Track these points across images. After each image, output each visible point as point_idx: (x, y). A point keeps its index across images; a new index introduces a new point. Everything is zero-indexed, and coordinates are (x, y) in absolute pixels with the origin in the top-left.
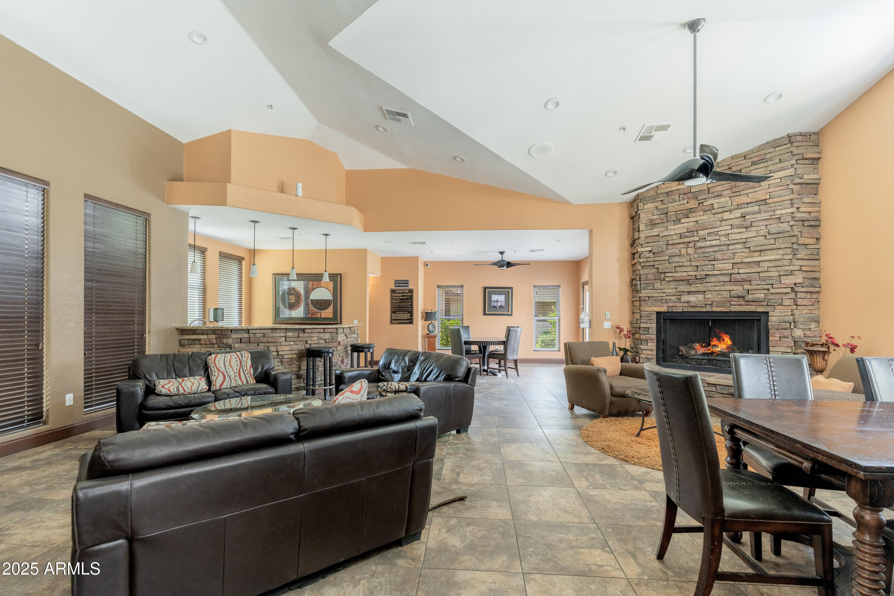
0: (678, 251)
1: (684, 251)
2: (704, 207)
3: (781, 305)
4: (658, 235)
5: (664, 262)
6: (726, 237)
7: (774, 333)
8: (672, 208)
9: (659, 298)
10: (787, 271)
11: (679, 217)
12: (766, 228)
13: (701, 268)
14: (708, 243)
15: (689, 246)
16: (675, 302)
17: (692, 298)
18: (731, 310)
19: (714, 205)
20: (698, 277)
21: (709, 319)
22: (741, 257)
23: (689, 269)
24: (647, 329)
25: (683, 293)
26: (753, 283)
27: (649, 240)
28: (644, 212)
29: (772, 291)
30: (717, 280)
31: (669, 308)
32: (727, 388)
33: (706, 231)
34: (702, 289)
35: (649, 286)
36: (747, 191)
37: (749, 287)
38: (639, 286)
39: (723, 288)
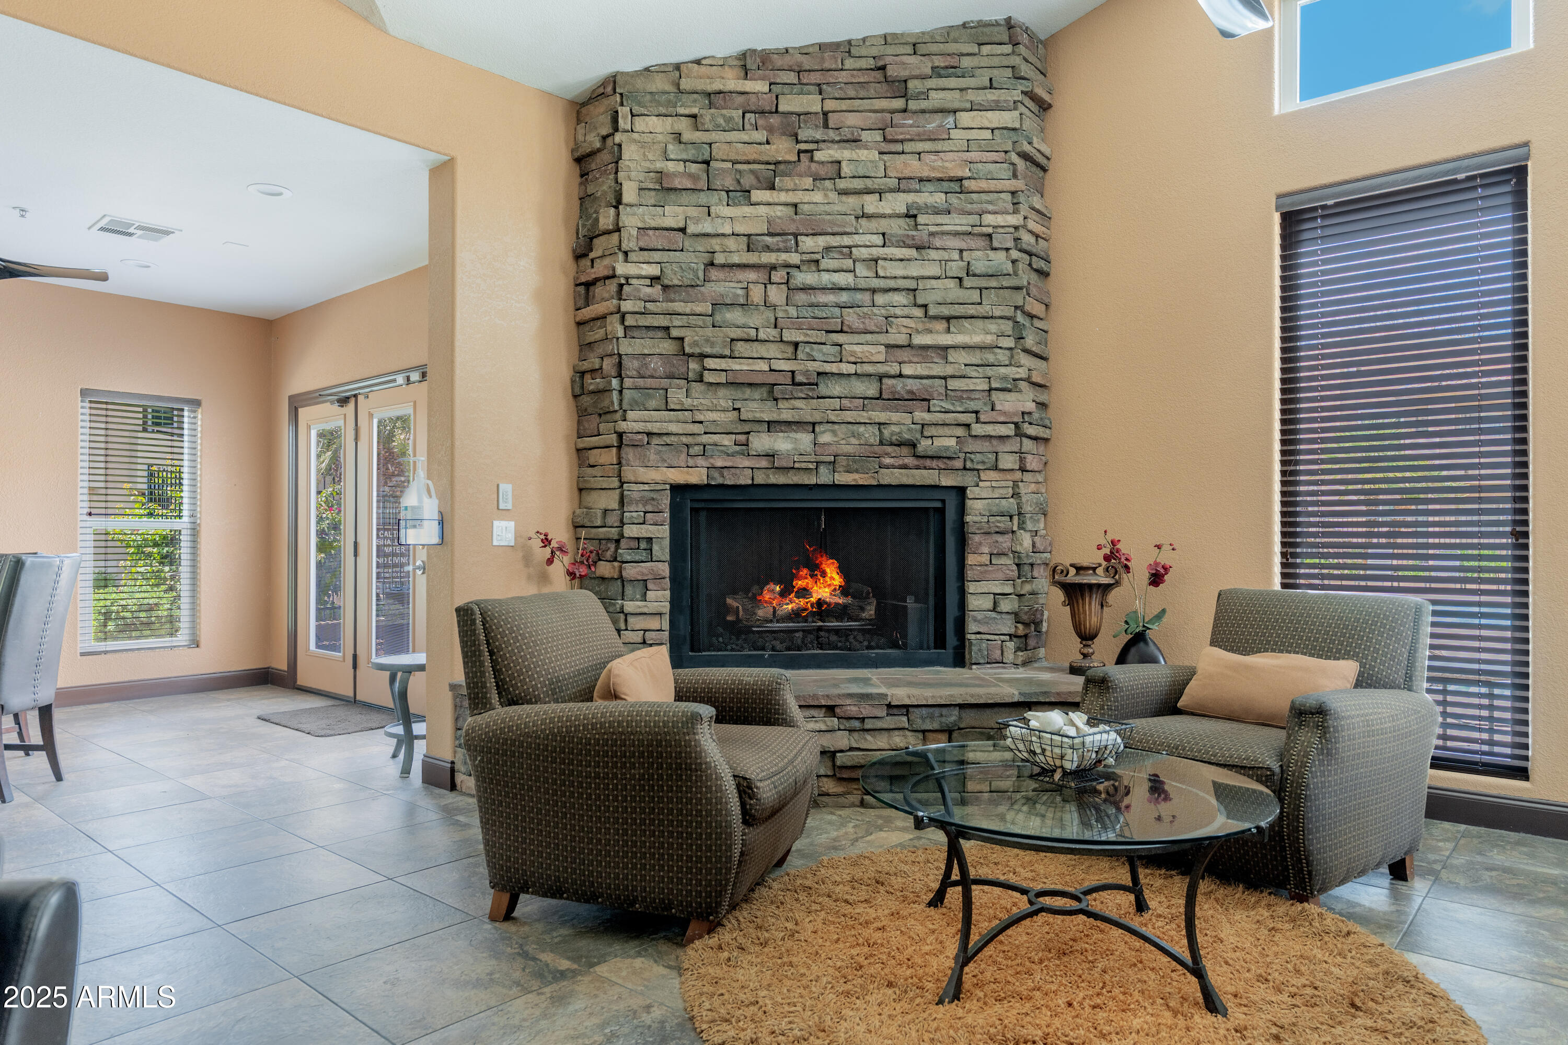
0: (740, 292)
1: (757, 294)
2: (813, 165)
3: (996, 468)
4: (683, 230)
5: (698, 321)
6: (869, 268)
7: (980, 544)
8: (725, 147)
9: (684, 439)
10: (1004, 378)
11: (747, 181)
12: (961, 258)
13: (807, 350)
14: (826, 278)
15: (774, 279)
16: (732, 455)
17: (782, 443)
18: (883, 482)
19: (844, 164)
20: (800, 378)
21: (821, 509)
22: (904, 330)
23: (772, 351)
24: (643, 545)
25: (756, 427)
26: (934, 405)
27: (653, 240)
28: (635, 141)
29: (977, 429)
30: (846, 392)
31: (712, 471)
32: (937, 711)
33: (822, 241)
34: (812, 415)
35: (650, 396)
36: (920, 146)
37: (927, 417)
38: (615, 395)
39: (863, 416)
